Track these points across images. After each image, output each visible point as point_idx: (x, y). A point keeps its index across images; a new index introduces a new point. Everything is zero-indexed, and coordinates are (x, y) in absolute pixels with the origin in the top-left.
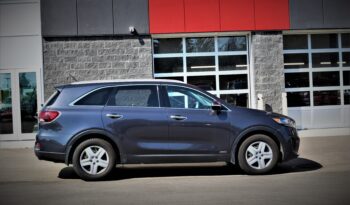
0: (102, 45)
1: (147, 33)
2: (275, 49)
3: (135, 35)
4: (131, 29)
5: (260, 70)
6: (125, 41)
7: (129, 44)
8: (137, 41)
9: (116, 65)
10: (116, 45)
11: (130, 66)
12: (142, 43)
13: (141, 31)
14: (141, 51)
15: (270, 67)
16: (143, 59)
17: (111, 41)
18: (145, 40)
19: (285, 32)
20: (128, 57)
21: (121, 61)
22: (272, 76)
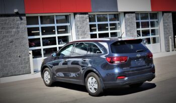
1: (24, 13)
2: (85, 22)
3: (17, 14)
4: (16, 11)
5: (80, 33)
6: (12, 18)
7: (14, 20)
8: (18, 18)
9: (7, 32)
10: (6, 20)
11: (15, 32)
12: (21, 19)
13: (20, 12)
14: (21, 23)
15: (84, 32)
16: (22, 28)
17: (4, 18)
18: (23, 17)
19: (89, 14)
20: (14, 28)
21: (10, 30)
22: (85, 36)
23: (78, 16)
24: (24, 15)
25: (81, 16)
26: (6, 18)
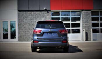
0: (36, 13)
3: (46, 10)
4: (45, 8)
5: (84, 21)
6: (43, 12)
12: (48, 13)
13: (48, 9)
14: (48, 15)
17: (39, 12)
18: (49, 12)
20: (43, 17)
21: (41, 18)
22: (88, 24)
24: (50, 11)
26: (40, 12)
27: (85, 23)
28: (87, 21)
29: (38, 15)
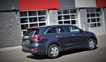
0: (3, 14)
1: (18, 10)
3: (14, 10)
4: (13, 8)
6: (11, 13)
7: (12, 14)
8: (15, 12)
9: (8, 21)
10: (8, 14)
11: (13, 21)
12: (17, 13)
14: (16, 16)
16: (17, 18)
17: (6, 13)
18: (18, 12)
19: (58, 9)
20: (12, 18)
22: (55, 23)
23: (51, 11)
24: (18, 11)
25: (52, 11)
27: (53, 22)
28: (55, 20)
29: (5, 16)
